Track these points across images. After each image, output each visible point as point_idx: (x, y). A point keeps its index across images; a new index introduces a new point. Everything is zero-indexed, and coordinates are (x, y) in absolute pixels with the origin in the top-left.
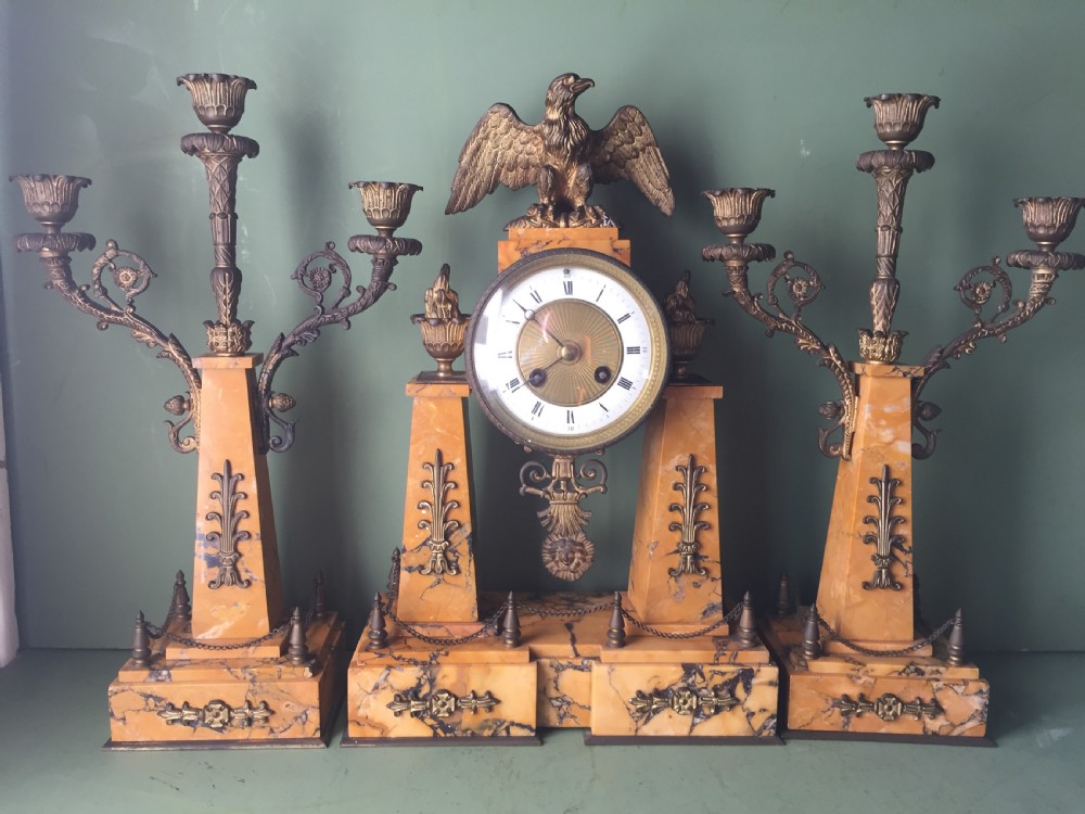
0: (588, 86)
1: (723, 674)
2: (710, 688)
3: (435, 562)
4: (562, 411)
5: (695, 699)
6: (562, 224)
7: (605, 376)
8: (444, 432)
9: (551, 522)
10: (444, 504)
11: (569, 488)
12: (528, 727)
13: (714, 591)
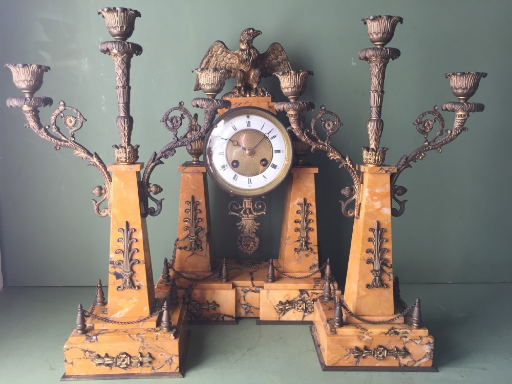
0: (259, 34)
1: (317, 294)
2: (311, 300)
3: (191, 245)
4: (246, 179)
5: (304, 304)
6: (248, 95)
7: (265, 163)
8: (195, 188)
9: (242, 227)
10: (195, 220)
11: (251, 213)
12: (232, 317)
13: (315, 258)
